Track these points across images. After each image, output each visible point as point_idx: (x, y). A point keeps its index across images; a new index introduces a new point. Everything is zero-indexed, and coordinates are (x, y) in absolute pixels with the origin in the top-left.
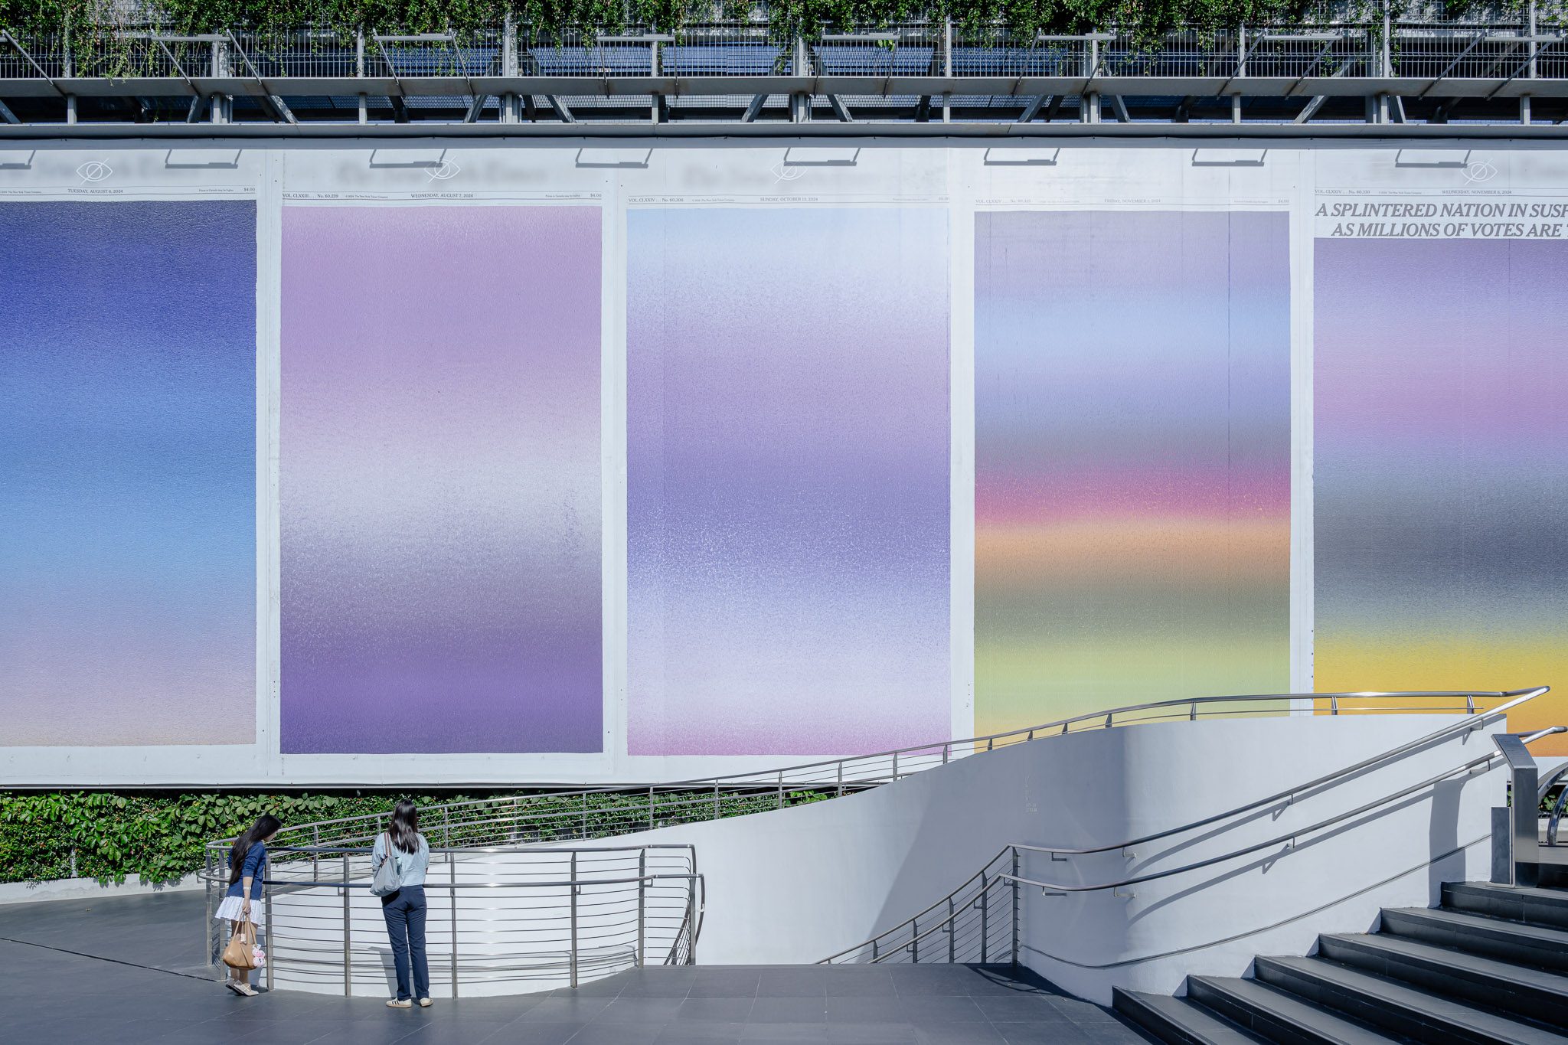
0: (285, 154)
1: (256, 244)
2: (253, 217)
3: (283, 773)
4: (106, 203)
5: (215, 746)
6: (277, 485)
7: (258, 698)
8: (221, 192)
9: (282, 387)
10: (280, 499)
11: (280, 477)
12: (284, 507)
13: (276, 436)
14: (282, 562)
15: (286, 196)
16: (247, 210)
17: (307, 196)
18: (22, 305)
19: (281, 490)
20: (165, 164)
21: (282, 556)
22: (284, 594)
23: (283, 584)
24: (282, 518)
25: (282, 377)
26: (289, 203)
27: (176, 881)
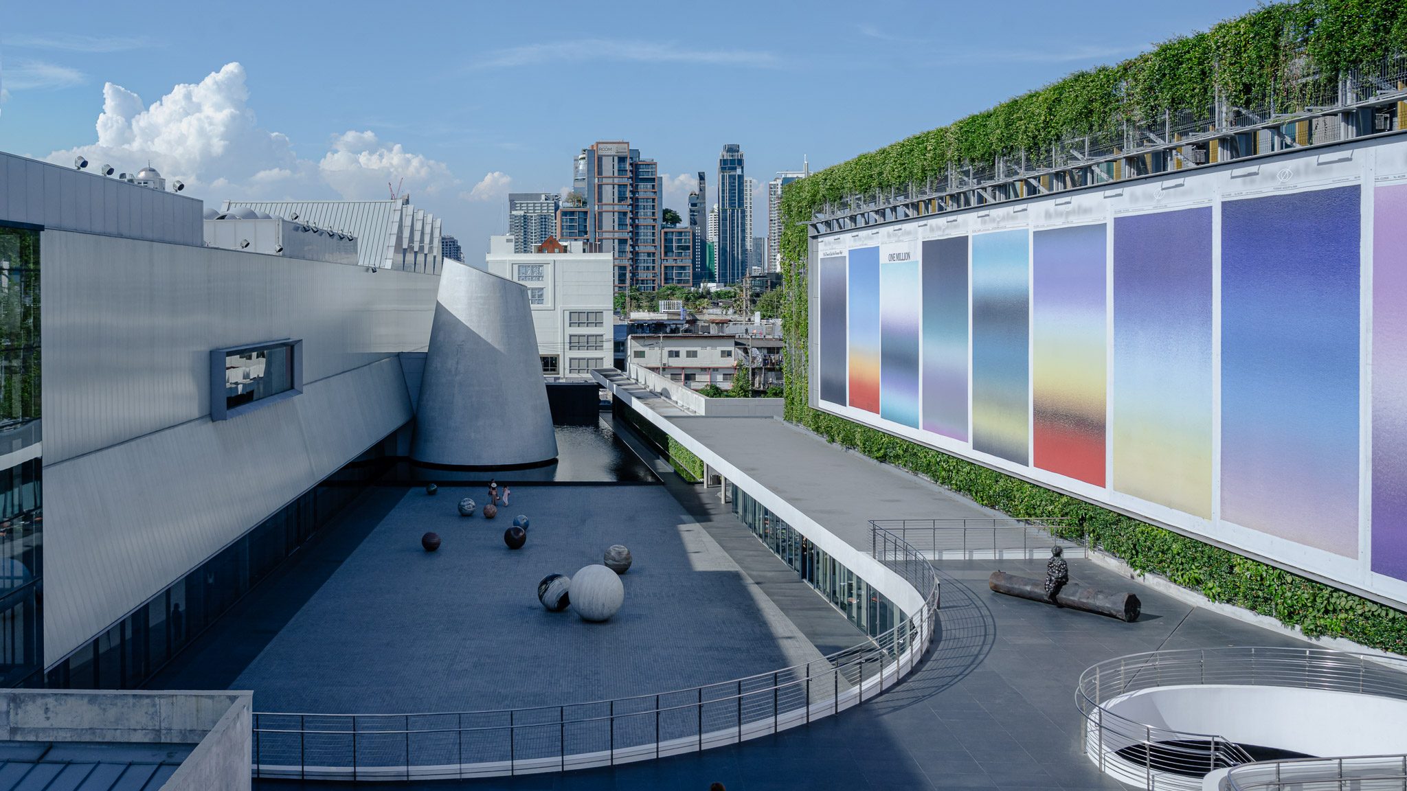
0: (1376, 150)
1: (1360, 215)
2: (1359, 196)
3: (1372, 585)
4: (1289, 195)
5: (1337, 556)
6: (1371, 383)
7: (1360, 529)
8: (1343, 181)
9: (1374, 315)
10: (1372, 393)
11: (1372, 377)
12: (1374, 399)
13: (1370, 349)
14: (1373, 437)
15: (1377, 180)
16: (1356, 189)
17: (1388, 178)
18: (1254, 261)
19: (1373, 386)
20: (1317, 163)
21: (1373, 434)
22: (1373, 460)
23: (1374, 453)
24: (1373, 407)
25: (1374, 307)
26: (1379, 184)
27: (1318, 637)
